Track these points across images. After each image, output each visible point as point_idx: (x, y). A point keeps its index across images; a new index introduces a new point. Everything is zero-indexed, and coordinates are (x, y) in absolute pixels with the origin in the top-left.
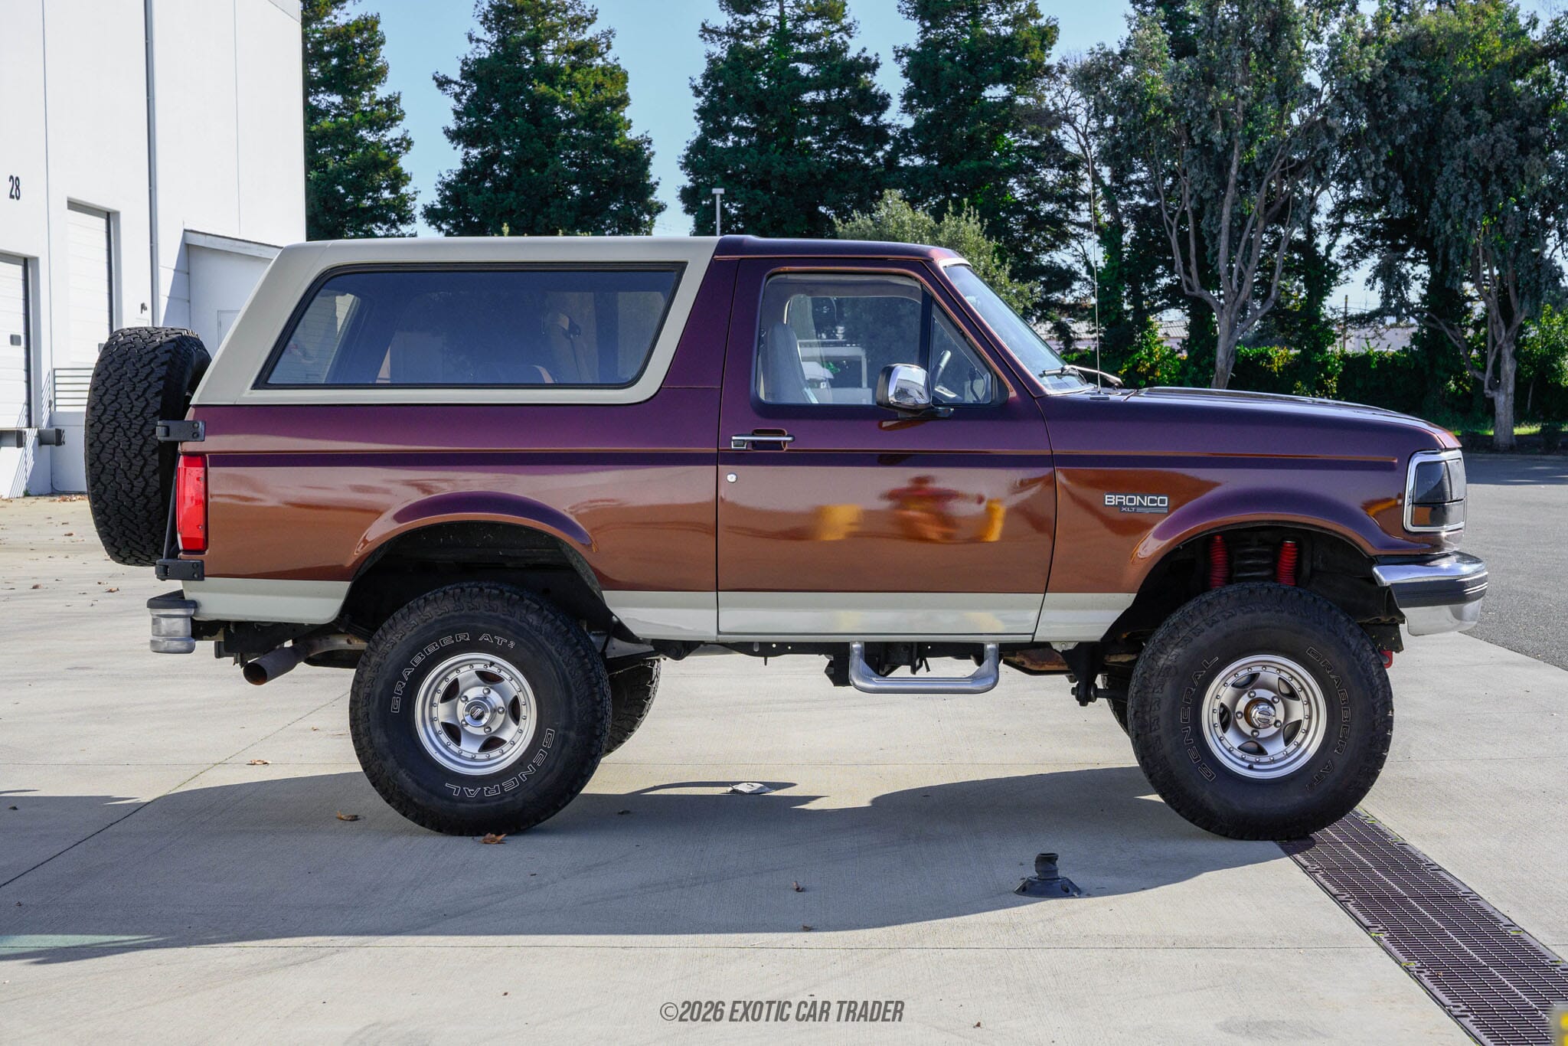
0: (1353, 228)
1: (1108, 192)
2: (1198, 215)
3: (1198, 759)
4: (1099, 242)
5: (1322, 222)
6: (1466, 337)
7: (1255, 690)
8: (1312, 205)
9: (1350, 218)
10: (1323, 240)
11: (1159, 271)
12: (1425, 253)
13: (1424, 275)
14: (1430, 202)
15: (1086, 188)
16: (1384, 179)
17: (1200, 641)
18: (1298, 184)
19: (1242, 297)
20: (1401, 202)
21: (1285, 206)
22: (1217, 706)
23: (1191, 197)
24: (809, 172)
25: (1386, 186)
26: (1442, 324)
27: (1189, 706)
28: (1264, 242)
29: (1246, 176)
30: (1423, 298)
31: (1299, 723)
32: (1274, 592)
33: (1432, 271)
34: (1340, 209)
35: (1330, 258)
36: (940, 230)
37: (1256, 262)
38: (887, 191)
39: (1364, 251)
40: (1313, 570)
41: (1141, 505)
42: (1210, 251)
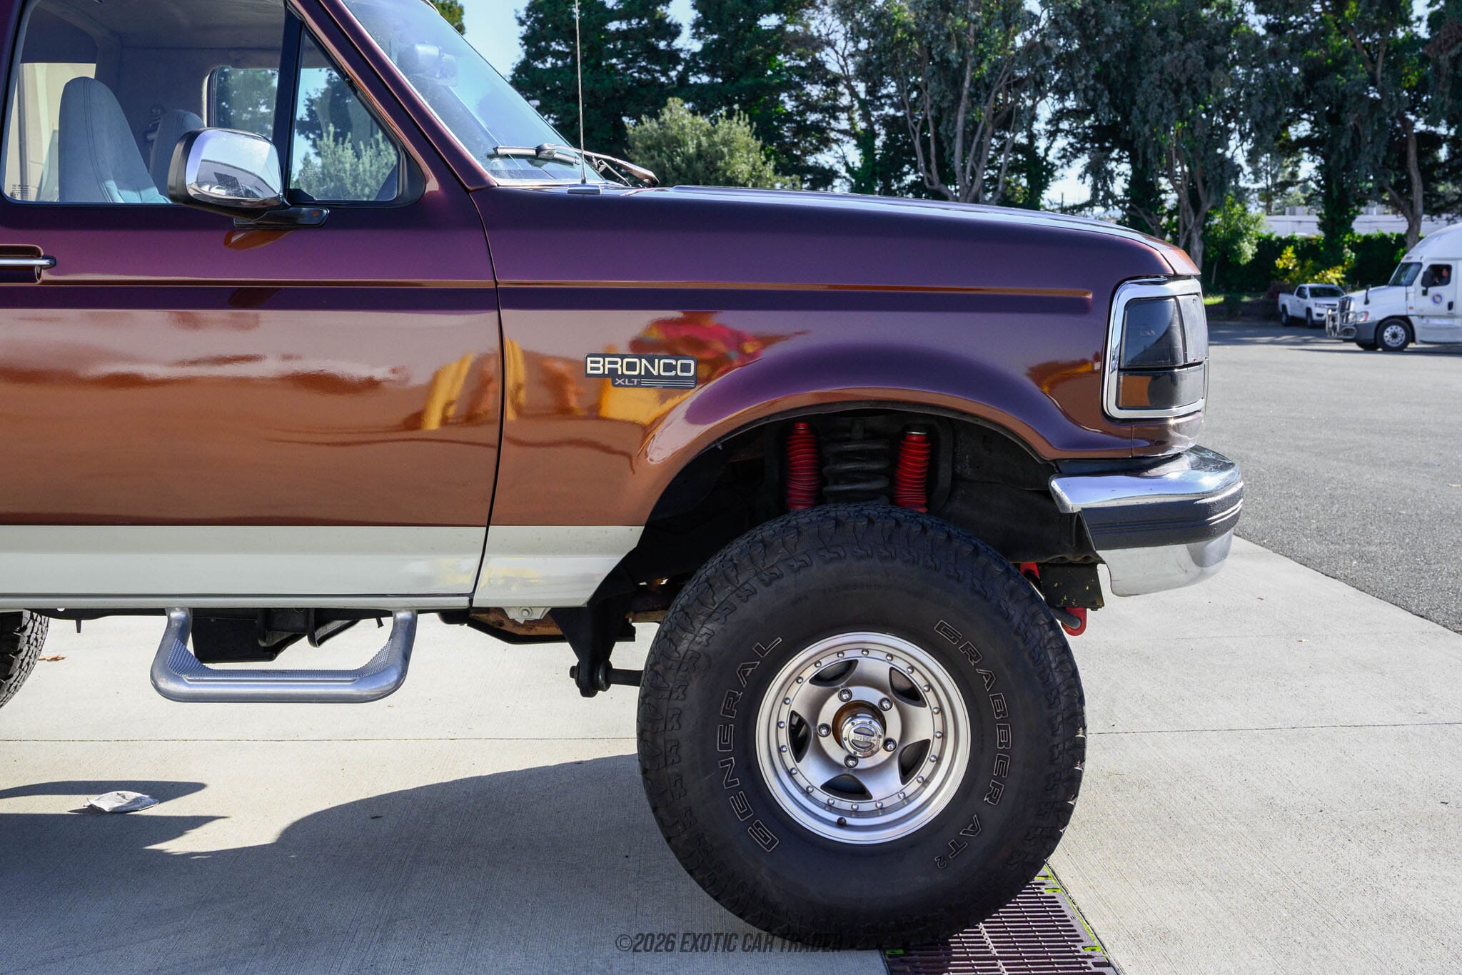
0: (1068, 133)
1: (863, 104)
2: (937, 122)
3: (749, 812)
4: (856, 146)
5: (1041, 129)
6: (1161, 224)
7: (851, 689)
8: (1032, 113)
9: (1065, 125)
10: (1042, 144)
11: (905, 169)
12: (1127, 153)
13: (1126, 172)
14: (1131, 110)
15: (845, 100)
16: (1093, 90)
17: (748, 610)
18: (1021, 97)
19: (975, 189)
20: (1107, 110)
21: (1010, 114)
22: (784, 717)
23: (932, 106)
24: (613, 88)
25: (1094, 96)
26: (1141, 212)
27: (732, 721)
28: (992, 145)
29: (978, 89)
30: (1126, 192)
31: (925, 744)
32: (878, 525)
33: (1134, 169)
34: (1058, 116)
35: (1048, 158)
36: (715, 132)
37: (985, 161)
38: (670, 99)
39: (1076, 152)
40: (956, 479)
41: (648, 374)
42: (947, 153)
